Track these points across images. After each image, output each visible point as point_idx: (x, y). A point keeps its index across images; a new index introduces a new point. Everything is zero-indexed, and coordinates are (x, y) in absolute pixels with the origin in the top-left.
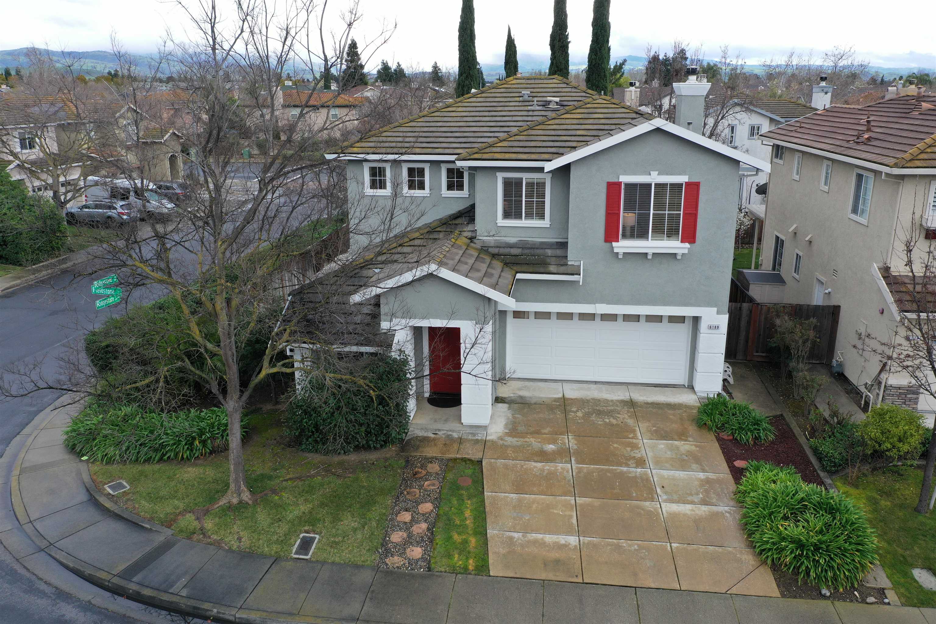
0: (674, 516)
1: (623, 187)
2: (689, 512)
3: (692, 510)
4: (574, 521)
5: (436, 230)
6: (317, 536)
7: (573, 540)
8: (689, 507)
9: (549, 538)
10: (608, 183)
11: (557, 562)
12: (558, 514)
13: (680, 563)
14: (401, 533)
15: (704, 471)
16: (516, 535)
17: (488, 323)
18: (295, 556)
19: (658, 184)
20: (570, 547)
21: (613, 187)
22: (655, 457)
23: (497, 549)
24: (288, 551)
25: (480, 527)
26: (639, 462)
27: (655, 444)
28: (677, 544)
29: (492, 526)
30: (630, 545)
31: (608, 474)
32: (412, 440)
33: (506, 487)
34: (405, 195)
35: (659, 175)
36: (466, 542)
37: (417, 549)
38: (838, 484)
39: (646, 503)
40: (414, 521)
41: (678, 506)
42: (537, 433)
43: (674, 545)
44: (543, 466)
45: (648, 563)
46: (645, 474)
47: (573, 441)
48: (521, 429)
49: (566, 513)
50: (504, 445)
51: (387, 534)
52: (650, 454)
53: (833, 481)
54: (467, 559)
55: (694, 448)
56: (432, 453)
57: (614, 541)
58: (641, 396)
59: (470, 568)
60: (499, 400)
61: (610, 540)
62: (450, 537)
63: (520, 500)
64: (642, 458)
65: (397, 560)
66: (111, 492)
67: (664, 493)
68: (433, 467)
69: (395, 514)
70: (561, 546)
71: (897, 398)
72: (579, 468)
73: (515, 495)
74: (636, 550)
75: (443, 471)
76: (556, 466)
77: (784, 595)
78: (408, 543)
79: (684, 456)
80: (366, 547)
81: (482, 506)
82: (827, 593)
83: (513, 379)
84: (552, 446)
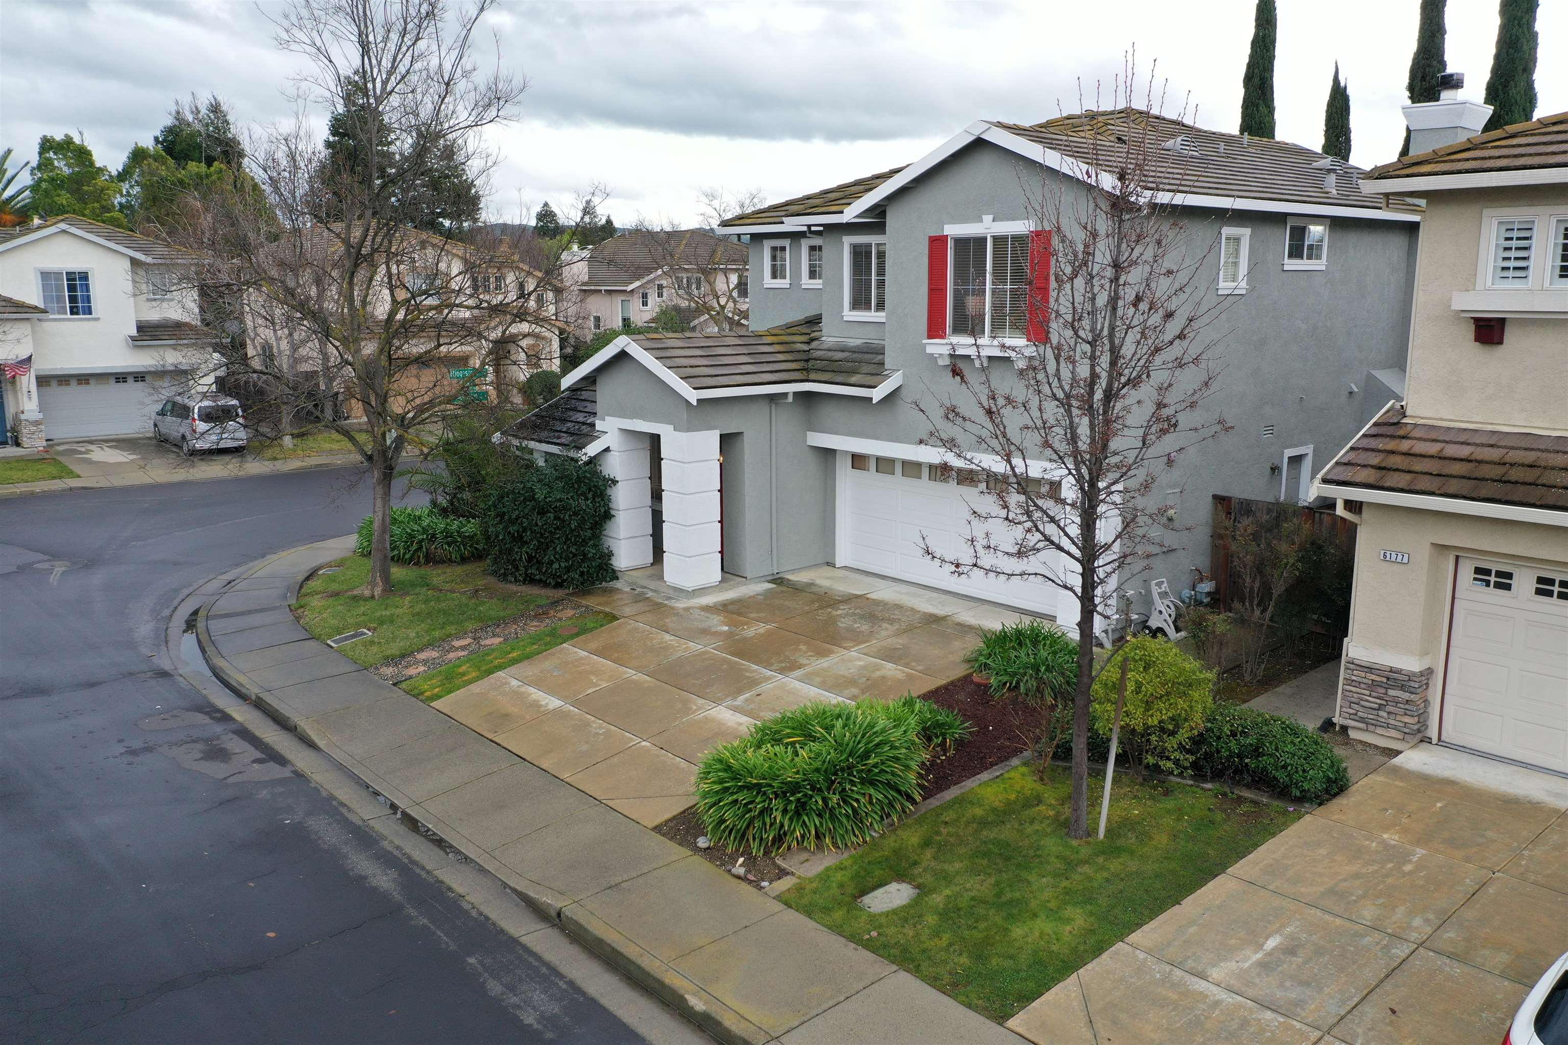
0: (708, 720)
1: (950, 244)
2: (731, 724)
4: (589, 691)
5: (792, 329)
6: (370, 634)
7: (554, 703)
8: (744, 719)
9: (535, 694)
10: (930, 237)
11: (506, 716)
12: (592, 680)
13: (615, 760)
14: (434, 653)
15: (852, 698)
16: (515, 683)
17: (688, 430)
18: (329, 642)
19: (995, 238)
20: (542, 709)
21: (937, 243)
22: (823, 670)
23: (475, 688)
24: (330, 637)
25: (500, 668)
26: (790, 667)
27: (859, 659)
28: (648, 744)
29: (512, 670)
30: (600, 727)
31: (725, 667)
32: (599, 588)
33: (594, 645)
34: (803, 287)
35: (993, 221)
36: (464, 674)
37: (421, 668)
38: (1024, 769)
39: (701, 701)
40: (463, 648)
41: (732, 715)
42: (740, 614)
43: (644, 743)
44: (671, 640)
45: (585, 747)
46: (768, 678)
47: (762, 631)
48: (731, 607)
49: (599, 683)
50: (677, 614)
51: (421, 650)
52: (825, 665)
53: (1025, 764)
54: (439, 686)
55: (900, 676)
56: (591, 601)
57: (593, 718)
58: (973, 616)
59: (428, 694)
60: (778, 580)
61: (590, 717)
62: (460, 666)
63: (582, 658)
64: (805, 665)
65: (389, 671)
66: (321, 572)
67: (746, 700)
68: (570, 613)
69: (459, 638)
70: (536, 705)
71: (1367, 693)
72: (706, 652)
73: (586, 654)
74: (597, 733)
75: (570, 618)
76: (686, 644)
77: (657, 829)
78: (425, 662)
79: (864, 679)
80: (389, 652)
81: (538, 653)
82: (702, 842)
83: (845, 568)
84: (726, 628)
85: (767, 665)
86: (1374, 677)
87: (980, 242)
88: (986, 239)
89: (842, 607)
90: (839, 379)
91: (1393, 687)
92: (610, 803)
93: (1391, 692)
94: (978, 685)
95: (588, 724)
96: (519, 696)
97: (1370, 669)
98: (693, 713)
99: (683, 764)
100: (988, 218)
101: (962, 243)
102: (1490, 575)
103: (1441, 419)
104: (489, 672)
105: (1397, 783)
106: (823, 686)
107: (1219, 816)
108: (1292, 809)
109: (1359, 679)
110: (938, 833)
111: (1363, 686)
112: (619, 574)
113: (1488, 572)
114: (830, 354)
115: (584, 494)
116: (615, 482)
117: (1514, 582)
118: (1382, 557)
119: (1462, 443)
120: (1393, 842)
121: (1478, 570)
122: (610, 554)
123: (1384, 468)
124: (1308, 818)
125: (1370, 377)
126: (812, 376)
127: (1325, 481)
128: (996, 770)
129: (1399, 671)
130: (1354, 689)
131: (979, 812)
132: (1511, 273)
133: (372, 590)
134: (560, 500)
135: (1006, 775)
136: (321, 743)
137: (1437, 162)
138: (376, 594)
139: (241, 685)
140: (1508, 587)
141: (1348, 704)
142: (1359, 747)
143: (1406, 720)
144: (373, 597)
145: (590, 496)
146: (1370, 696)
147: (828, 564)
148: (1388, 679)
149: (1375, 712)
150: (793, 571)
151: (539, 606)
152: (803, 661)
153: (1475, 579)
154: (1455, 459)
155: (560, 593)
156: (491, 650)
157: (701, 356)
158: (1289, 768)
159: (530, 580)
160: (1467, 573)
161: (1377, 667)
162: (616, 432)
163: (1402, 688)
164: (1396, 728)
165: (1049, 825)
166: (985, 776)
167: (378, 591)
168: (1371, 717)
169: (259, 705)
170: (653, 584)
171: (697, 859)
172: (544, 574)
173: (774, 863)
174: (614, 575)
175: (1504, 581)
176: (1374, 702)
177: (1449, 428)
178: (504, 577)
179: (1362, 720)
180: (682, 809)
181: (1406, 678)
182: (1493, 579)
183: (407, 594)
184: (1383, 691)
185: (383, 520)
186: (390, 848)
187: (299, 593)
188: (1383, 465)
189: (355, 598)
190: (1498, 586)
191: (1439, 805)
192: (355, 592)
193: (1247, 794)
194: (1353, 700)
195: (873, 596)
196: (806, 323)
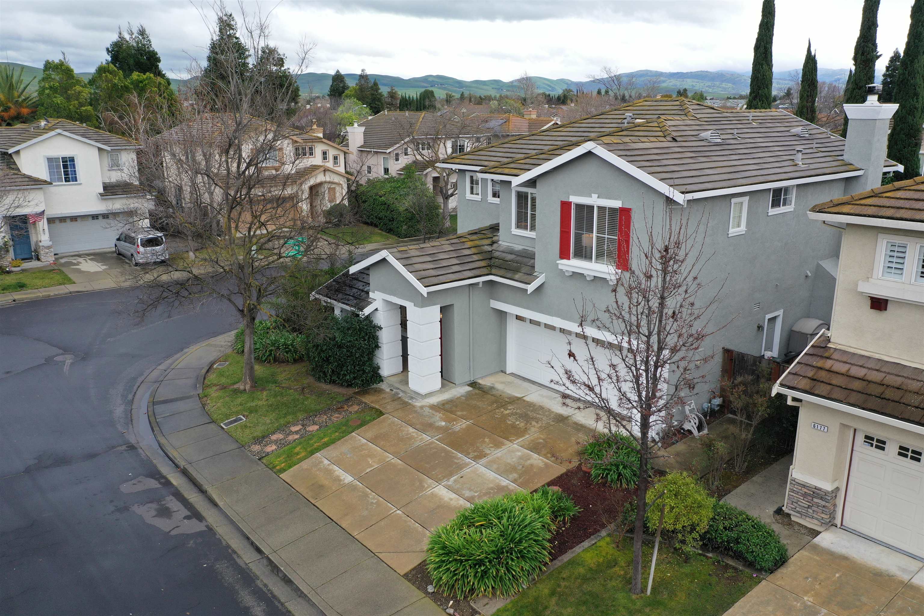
0: (433, 495)
1: (573, 207)
2: (446, 499)
3: (451, 499)
4: (368, 470)
5: (482, 232)
6: (245, 419)
7: (348, 479)
8: (454, 496)
9: (338, 472)
10: (561, 202)
11: (322, 487)
12: (369, 462)
13: (382, 523)
14: (281, 435)
15: (514, 481)
16: (326, 462)
17: (422, 307)
18: (222, 425)
19: (599, 207)
20: (342, 483)
21: (565, 206)
22: (498, 458)
23: (305, 464)
24: (222, 421)
25: (318, 450)
26: (479, 456)
27: (518, 451)
28: (400, 512)
29: (324, 452)
30: (374, 498)
31: (443, 454)
32: (372, 389)
33: (370, 434)
34: (489, 201)
35: (598, 198)
36: (298, 454)
37: (274, 447)
38: (608, 539)
39: (430, 481)
40: (297, 432)
41: (447, 492)
42: (451, 412)
43: (398, 512)
44: (413, 432)
45: (365, 513)
46: (467, 464)
47: (464, 426)
48: (447, 406)
49: (373, 464)
50: (416, 412)
51: (274, 433)
52: (499, 455)
53: (609, 535)
54: (284, 462)
55: (541, 465)
56: (367, 399)
57: (370, 491)
58: (584, 417)
59: (278, 468)
60: (473, 384)
61: (368, 490)
62: (295, 448)
63: (363, 445)
64: (488, 454)
65: (256, 448)
66: (215, 366)
67: (455, 481)
68: (356, 408)
69: (294, 425)
70: (338, 479)
71: (802, 498)
72: (432, 443)
73: (366, 441)
74: (372, 503)
75: (356, 412)
76: (421, 435)
77: (406, 576)
78: (276, 442)
79: (521, 467)
80: (255, 435)
81: (339, 439)
82: (430, 589)
83: (512, 374)
84: (443, 424)
85: (467, 454)
86: (806, 490)
87: (591, 208)
88: (594, 207)
89: (509, 408)
90: (509, 275)
91: (816, 497)
92: (380, 555)
93: (815, 500)
94: (585, 472)
95: (367, 495)
96: (329, 472)
97: (804, 486)
98: (425, 490)
99: (420, 528)
100: (595, 196)
101: (580, 207)
102: (873, 441)
103: (850, 347)
104: (312, 453)
105: (815, 557)
106: (498, 472)
107: (714, 579)
108: (755, 576)
109: (798, 491)
110: (559, 586)
111: (799, 494)
112: (383, 379)
113: (872, 439)
114: (504, 255)
115: (363, 337)
116: (380, 328)
117: (886, 447)
118: (813, 426)
119: (861, 366)
120: (810, 603)
121: (867, 437)
122: (379, 368)
123: (815, 380)
124: (764, 583)
125: (819, 266)
126: (494, 271)
127: (782, 385)
128: (592, 540)
129: (820, 489)
130: (794, 495)
131: (581, 570)
132: (893, 271)
133: (245, 385)
134: (350, 341)
135: (598, 544)
136: (221, 504)
137: (853, 204)
138: (247, 388)
139: (175, 458)
140: (883, 449)
141: (791, 502)
142: (796, 527)
143: (823, 516)
144: (245, 390)
145: (366, 338)
146: (803, 500)
147: (502, 371)
148: (814, 493)
149: (806, 509)
150: (482, 378)
151: (338, 402)
152: (488, 452)
153: (865, 441)
154: (856, 378)
155: (350, 391)
156: (312, 435)
157: (429, 261)
158: (754, 553)
159: (333, 382)
160: (860, 438)
161: (808, 485)
162: (381, 301)
163: (821, 498)
164: (817, 519)
165: (621, 581)
166: (586, 544)
167: (248, 387)
168: (804, 511)
169: (185, 473)
170: (402, 388)
171: (428, 600)
172: (341, 380)
173: (469, 605)
174: (380, 379)
175: (881, 445)
176: (805, 504)
177: (854, 354)
178: (319, 379)
179: (798, 512)
180: (419, 562)
181: (824, 494)
182: (875, 443)
183: (263, 390)
184: (811, 498)
185: (250, 347)
186: (261, 586)
187: (203, 384)
188: (815, 378)
189: (236, 392)
190: (877, 447)
191: (837, 575)
192: (236, 386)
193: (731, 562)
194: (794, 500)
195: (527, 399)
196: (490, 228)
